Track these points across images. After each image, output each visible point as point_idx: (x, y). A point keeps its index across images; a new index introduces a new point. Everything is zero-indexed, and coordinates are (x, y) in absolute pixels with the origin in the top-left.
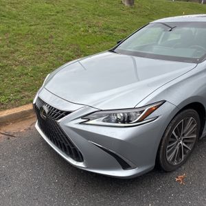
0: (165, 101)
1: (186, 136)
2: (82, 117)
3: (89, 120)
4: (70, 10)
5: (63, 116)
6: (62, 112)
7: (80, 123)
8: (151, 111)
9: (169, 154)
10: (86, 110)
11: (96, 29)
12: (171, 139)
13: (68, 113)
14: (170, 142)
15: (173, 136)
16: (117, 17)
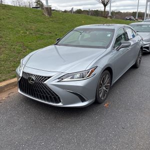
0: (97, 67)
1: (106, 85)
2: (58, 79)
3: (63, 79)
4: (9, 18)
5: (47, 80)
6: (46, 77)
7: (58, 82)
8: (92, 72)
9: (100, 94)
10: (60, 75)
11: (32, 32)
12: (101, 86)
13: (49, 77)
14: (101, 87)
15: (101, 84)
16: (43, 23)
